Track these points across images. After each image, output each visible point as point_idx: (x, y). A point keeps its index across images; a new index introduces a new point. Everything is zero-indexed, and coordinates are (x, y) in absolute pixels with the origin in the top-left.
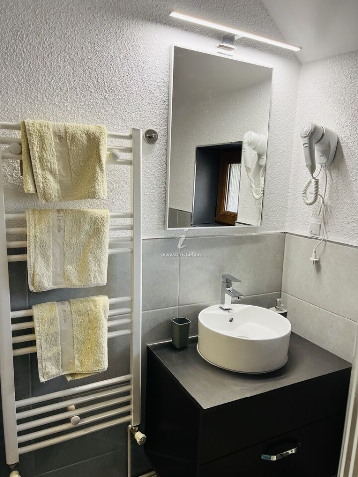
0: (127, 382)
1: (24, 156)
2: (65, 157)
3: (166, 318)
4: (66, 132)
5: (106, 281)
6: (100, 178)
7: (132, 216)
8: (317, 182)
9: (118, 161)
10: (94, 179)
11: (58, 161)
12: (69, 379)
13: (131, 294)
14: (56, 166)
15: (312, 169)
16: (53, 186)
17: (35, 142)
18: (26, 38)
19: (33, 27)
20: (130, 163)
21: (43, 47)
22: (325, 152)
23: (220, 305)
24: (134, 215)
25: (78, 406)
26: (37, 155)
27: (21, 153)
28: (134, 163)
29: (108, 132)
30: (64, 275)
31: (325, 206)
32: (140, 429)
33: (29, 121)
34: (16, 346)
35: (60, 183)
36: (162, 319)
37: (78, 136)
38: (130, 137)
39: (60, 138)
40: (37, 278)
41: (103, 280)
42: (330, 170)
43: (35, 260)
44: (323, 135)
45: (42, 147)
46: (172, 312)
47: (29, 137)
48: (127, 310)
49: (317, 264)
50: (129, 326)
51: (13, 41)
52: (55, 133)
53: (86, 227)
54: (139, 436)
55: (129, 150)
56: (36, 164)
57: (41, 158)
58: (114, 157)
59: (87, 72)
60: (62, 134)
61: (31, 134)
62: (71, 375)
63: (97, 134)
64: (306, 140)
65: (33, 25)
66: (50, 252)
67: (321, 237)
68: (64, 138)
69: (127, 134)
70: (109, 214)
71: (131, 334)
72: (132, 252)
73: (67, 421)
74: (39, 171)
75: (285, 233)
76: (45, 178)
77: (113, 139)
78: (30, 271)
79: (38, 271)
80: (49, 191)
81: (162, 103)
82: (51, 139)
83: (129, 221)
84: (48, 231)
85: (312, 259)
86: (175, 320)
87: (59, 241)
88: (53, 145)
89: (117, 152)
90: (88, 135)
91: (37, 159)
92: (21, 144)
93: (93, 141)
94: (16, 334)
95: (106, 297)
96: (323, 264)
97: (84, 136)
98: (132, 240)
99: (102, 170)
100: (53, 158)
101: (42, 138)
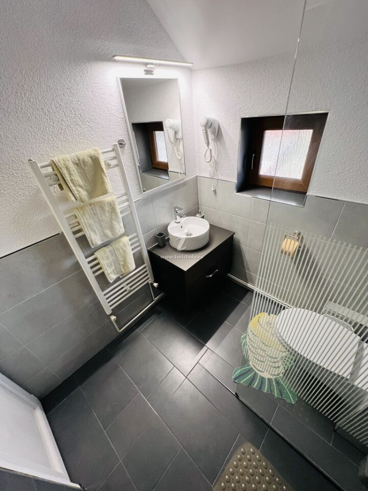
0: (145, 267)
1: (62, 182)
2: (83, 174)
3: (153, 235)
4: (79, 160)
5: (124, 231)
6: (106, 181)
7: (126, 194)
8: (211, 151)
9: (111, 166)
10: (103, 183)
11: (81, 179)
12: (121, 277)
13: (136, 231)
14: (81, 183)
15: (208, 144)
16: (84, 194)
17: (65, 172)
18: (25, 97)
19: (26, 86)
20: (117, 165)
21: (39, 101)
22: (213, 133)
23: (175, 221)
24: (127, 193)
25: (127, 285)
26: (69, 180)
27: (59, 180)
28: (119, 165)
29: (101, 151)
30: (105, 235)
31: (216, 161)
32: (155, 282)
33: (56, 159)
34: (94, 272)
35: (87, 190)
36: (151, 236)
37: (86, 160)
38: (113, 150)
39: (77, 164)
40: (94, 242)
41: (122, 231)
42: (216, 141)
43: (89, 234)
44: (212, 124)
45: (70, 174)
46: (154, 232)
47: (60, 170)
48: (137, 239)
49: (215, 191)
50: (139, 246)
51: (17, 101)
52: (73, 162)
53: (107, 209)
54: (156, 285)
55: (115, 158)
56: (71, 185)
57: (72, 180)
58: (108, 165)
59: (73, 111)
60: (78, 162)
61: (61, 168)
62: (121, 275)
63: (96, 155)
64: (204, 128)
65: (25, 84)
66: (95, 228)
67: (215, 177)
68: (79, 164)
69: (111, 149)
70: (115, 197)
71: (141, 249)
72: (131, 212)
73: (126, 291)
74: (73, 188)
75: (197, 176)
76: (78, 191)
77: (105, 154)
78: (89, 240)
79: (93, 239)
80: (83, 198)
81: (122, 120)
82: (72, 167)
83: (125, 198)
84: (90, 218)
85: (212, 189)
86: (158, 235)
87: (96, 220)
88: (75, 170)
89: (109, 162)
90: (91, 157)
91: (70, 182)
92: (56, 175)
93: (95, 160)
94: (91, 268)
95: (126, 237)
96: (217, 191)
97: (89, 159)
98: (130, 207)
99: (106, 176)
100: (77, 177)
101: (67, 168)
